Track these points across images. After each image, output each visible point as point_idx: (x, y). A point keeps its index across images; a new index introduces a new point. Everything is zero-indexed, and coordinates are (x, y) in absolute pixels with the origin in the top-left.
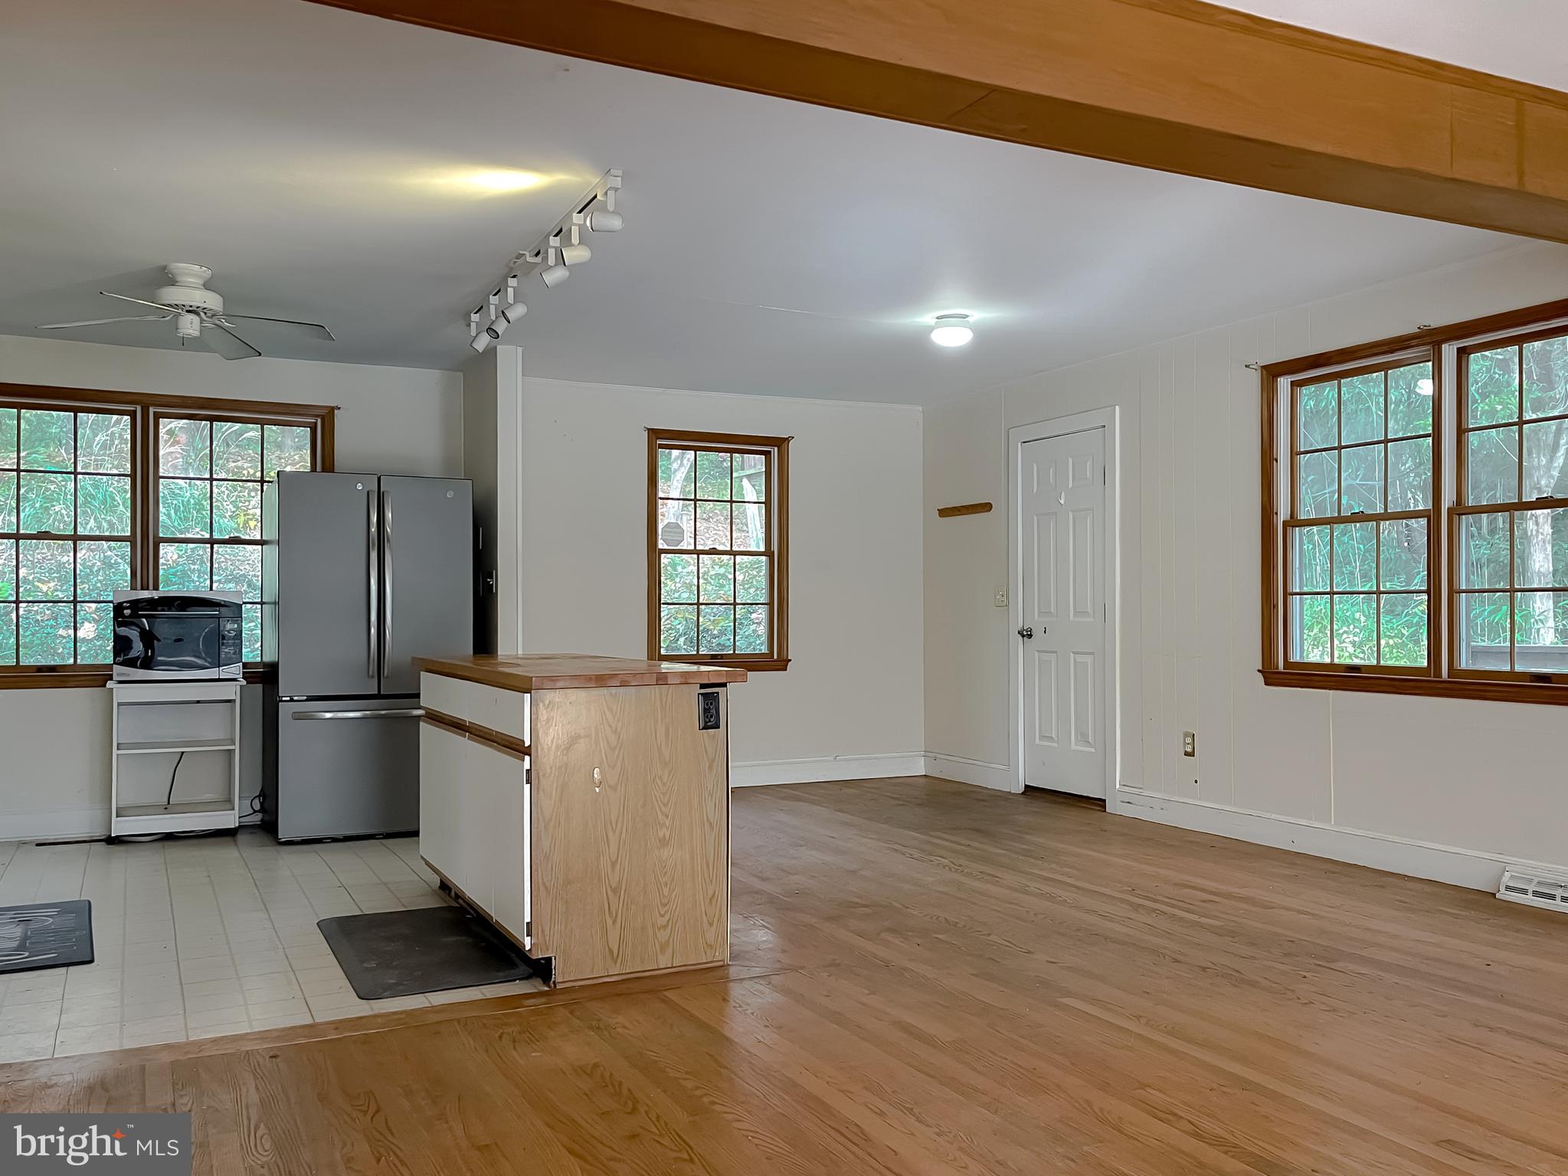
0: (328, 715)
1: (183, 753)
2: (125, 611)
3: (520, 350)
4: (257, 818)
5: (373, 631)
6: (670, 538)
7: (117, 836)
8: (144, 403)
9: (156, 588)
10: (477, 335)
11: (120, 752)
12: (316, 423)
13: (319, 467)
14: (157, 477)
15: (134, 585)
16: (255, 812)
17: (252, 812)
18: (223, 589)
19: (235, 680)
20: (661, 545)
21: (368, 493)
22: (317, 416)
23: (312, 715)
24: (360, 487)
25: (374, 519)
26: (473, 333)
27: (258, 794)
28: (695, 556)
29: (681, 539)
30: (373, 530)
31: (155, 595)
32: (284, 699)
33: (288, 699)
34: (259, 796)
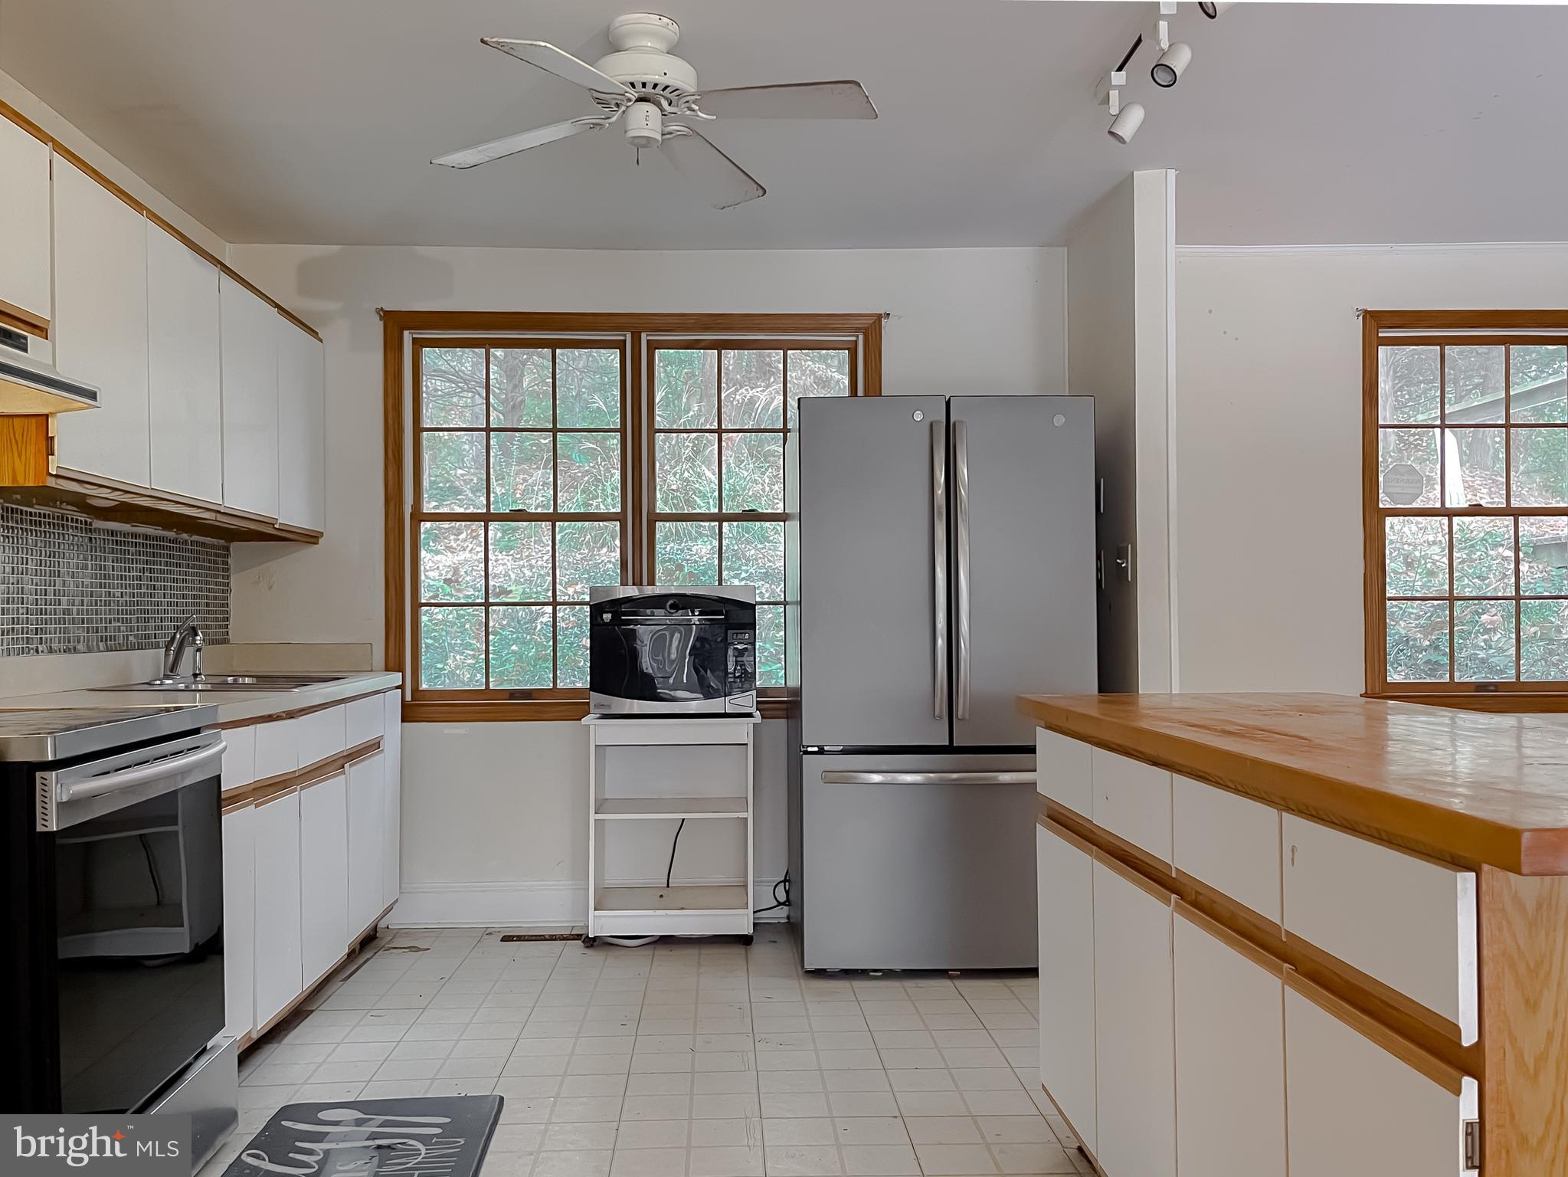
0: (876, 778)
1: (683, 820)
2: (605, 616)
3: (1172, 174)
4: (781, 913)
5: (941, 642)
6: (1399, 490)
7: (595, 937)
8: (636, 328)
9: (652, 582)
10: (1120, 112)
11: (600, 816)
12: (856, 342)
13: (860, 391)
14: (653, 431)
15: (624, 579)
16: (780, 904)
17: (776, 903)
18: (735, 585)
19: (749, 715)
20: (1385, 503)
21: (931, 426)
22: (858, 330)
23: (852, 777)
24: (918, 416)
25: (941, 478)
26: (1114, 110)
27: (783, 879)
28: (1445, 520)
29: (1417, 491)
30: (940, 492)
31: (649, 591)
32: (809, 749)
33: (816, 749)
34: (785, 881)
